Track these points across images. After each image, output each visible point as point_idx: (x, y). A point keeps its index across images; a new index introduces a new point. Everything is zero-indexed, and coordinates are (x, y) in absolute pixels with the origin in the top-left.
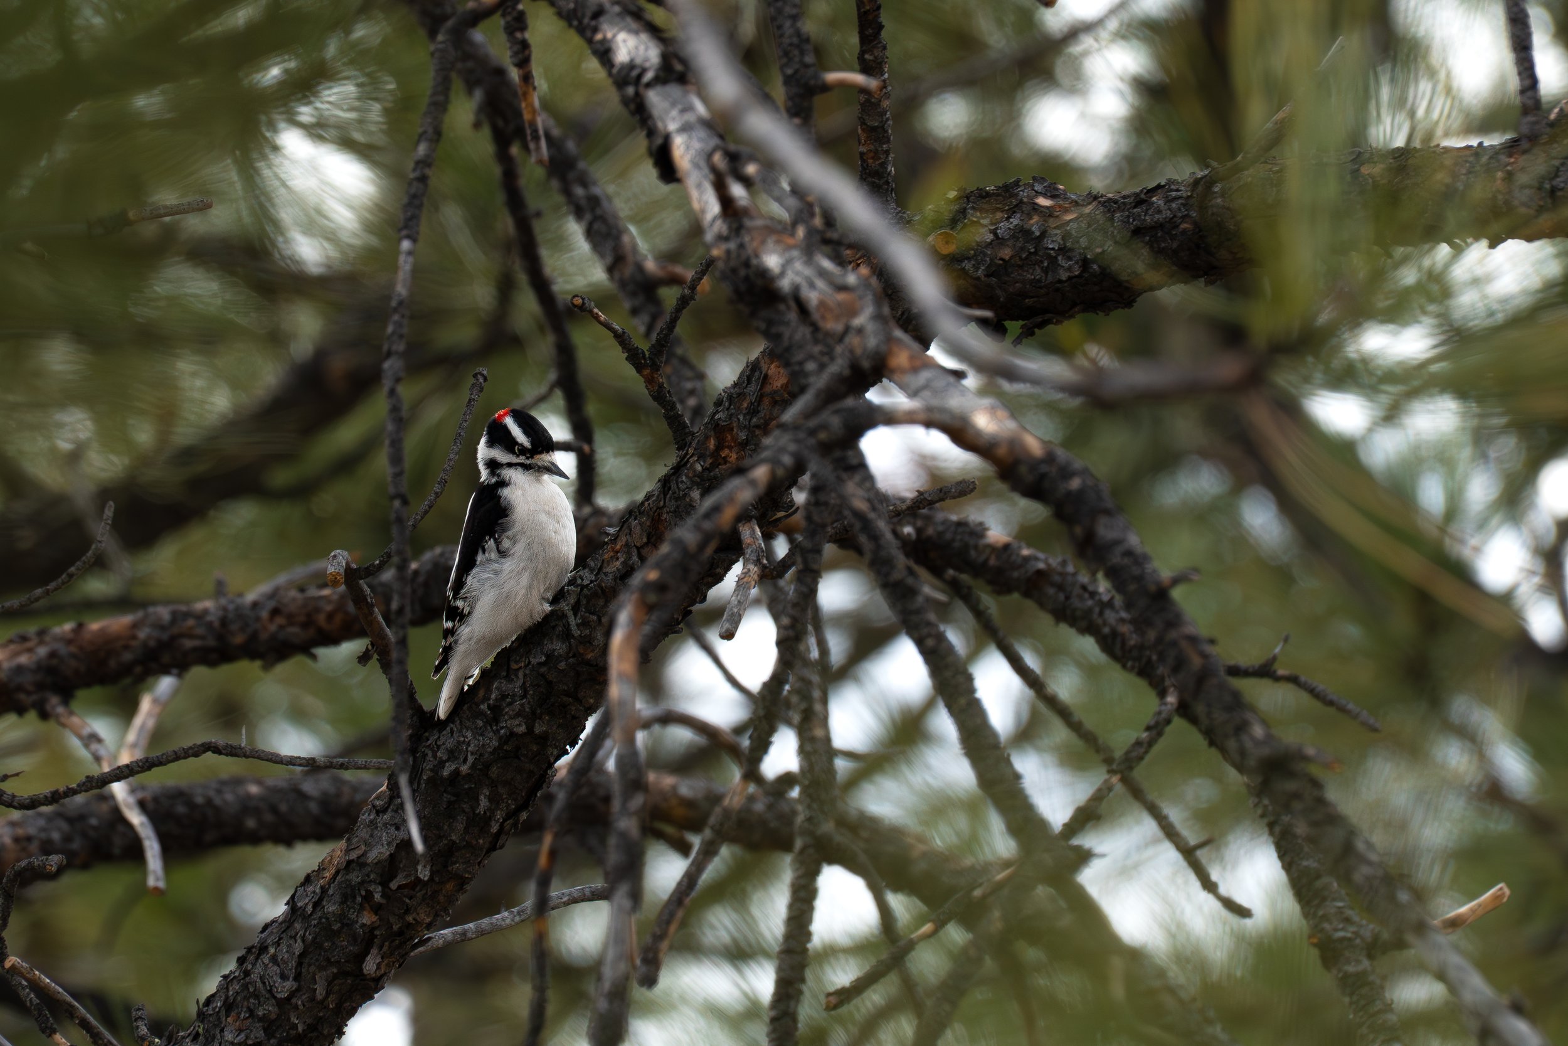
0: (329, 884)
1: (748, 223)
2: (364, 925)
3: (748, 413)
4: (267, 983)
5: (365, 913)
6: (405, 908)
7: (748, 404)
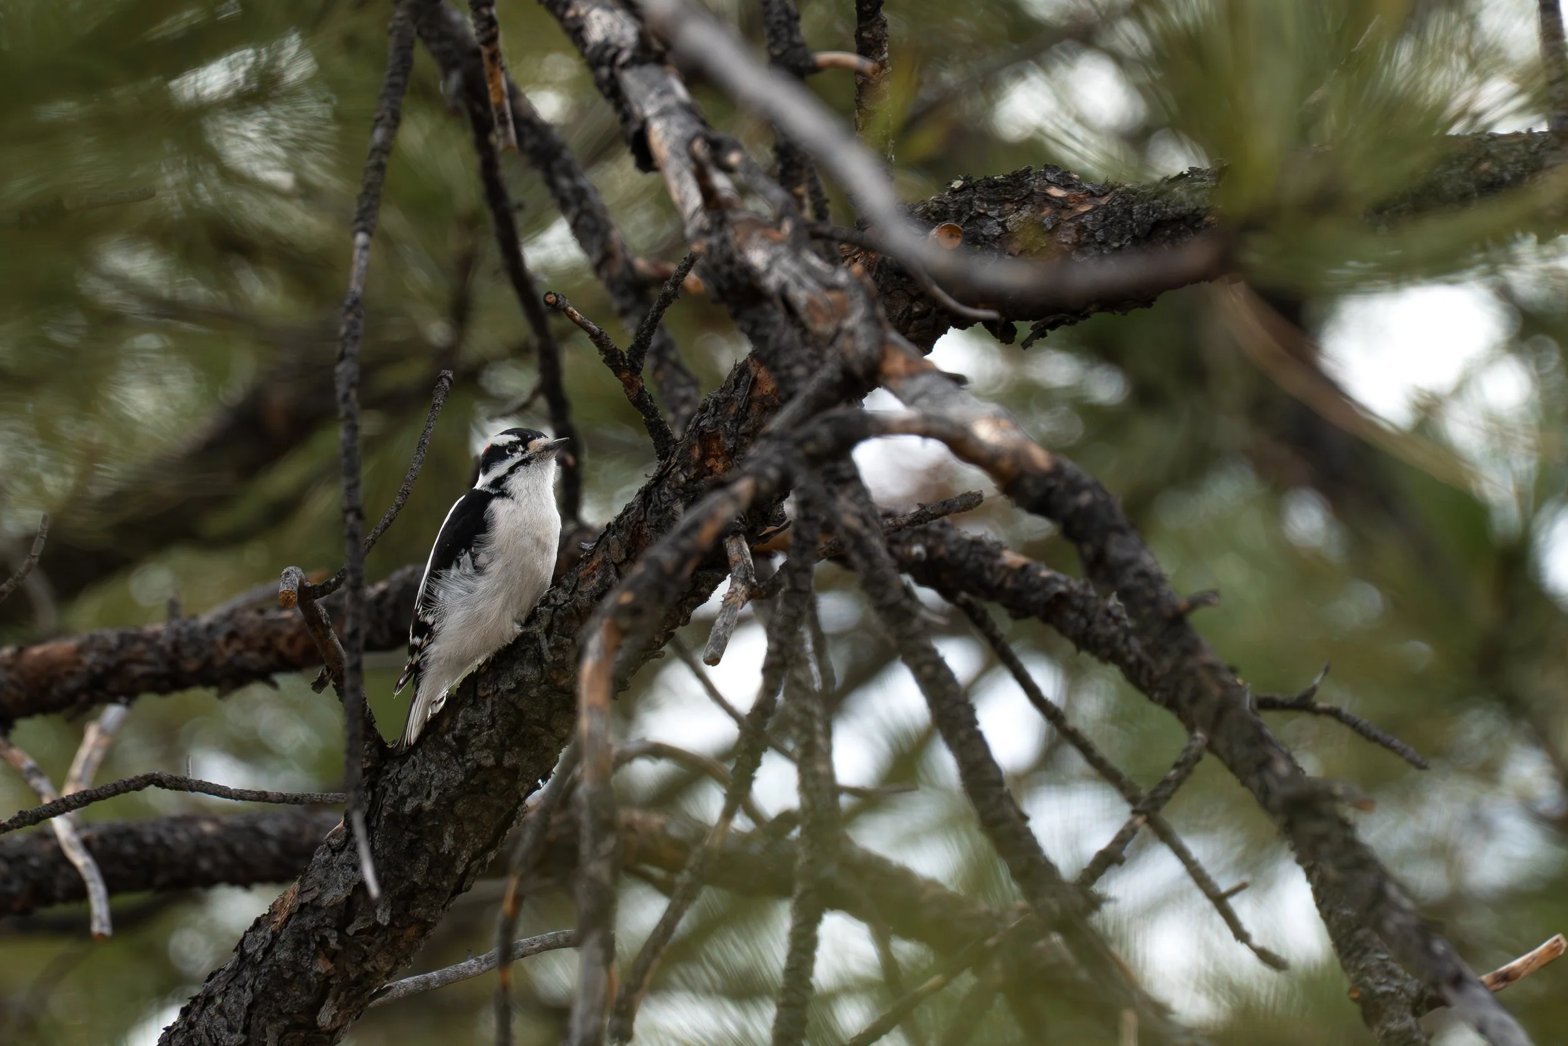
0: (281, 929)
1: (731, 216)
2: (318, 974)
3: (736, 419)
4: (213, 1037)
5: (320, 960)
6: (363, 956)
7: (736, 410)
